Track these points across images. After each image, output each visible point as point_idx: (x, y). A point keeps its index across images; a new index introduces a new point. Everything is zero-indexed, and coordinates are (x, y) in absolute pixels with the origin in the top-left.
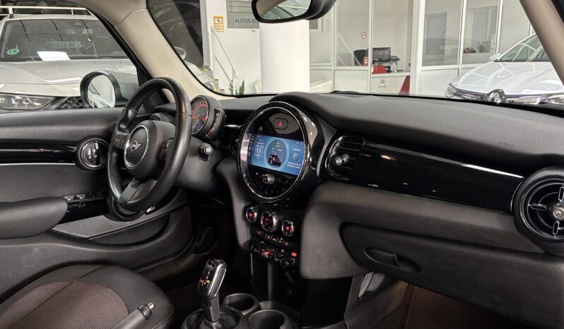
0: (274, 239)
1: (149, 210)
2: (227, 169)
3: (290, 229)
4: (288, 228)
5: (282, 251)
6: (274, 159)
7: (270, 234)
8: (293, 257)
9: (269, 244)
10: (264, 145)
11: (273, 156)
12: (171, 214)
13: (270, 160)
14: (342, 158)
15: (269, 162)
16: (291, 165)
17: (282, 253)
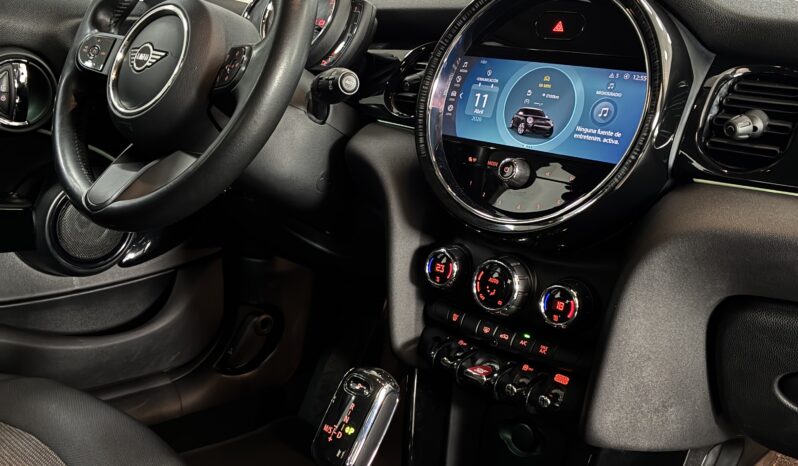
0: (505, 337)
1: (131, 256)
2: (381, 149)
3: (568, 307)
4: (560, 306)
5: (526, 367)
6: (530, 121)
7: (492, 320)
8: (559, 386)
9: (486, 348)
10: (501, 85)
11: (527, 112)
12: (179, 273)
13: (517, 122)
14: (752, 119)
15: (514, 128)
16: (587, 134)
17: (525, 374)
